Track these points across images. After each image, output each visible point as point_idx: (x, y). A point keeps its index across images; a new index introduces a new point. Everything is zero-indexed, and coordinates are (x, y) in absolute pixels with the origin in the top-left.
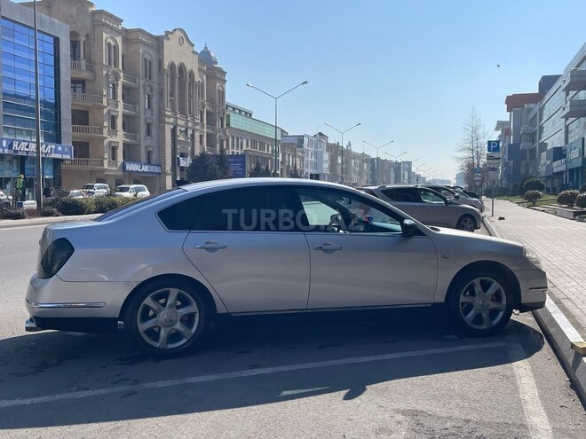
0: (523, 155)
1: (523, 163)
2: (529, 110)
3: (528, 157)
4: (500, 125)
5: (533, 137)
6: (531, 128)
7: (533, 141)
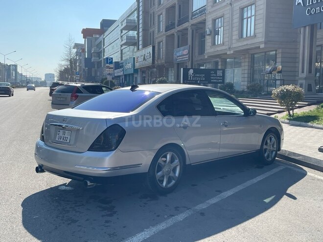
0: (93, 64)
1: (93, 69)
2: (96, 39)
3: (96, 67)
4: (77, 46)
5: (99, 54)
6: (98, 49)
7: (99, 56)
